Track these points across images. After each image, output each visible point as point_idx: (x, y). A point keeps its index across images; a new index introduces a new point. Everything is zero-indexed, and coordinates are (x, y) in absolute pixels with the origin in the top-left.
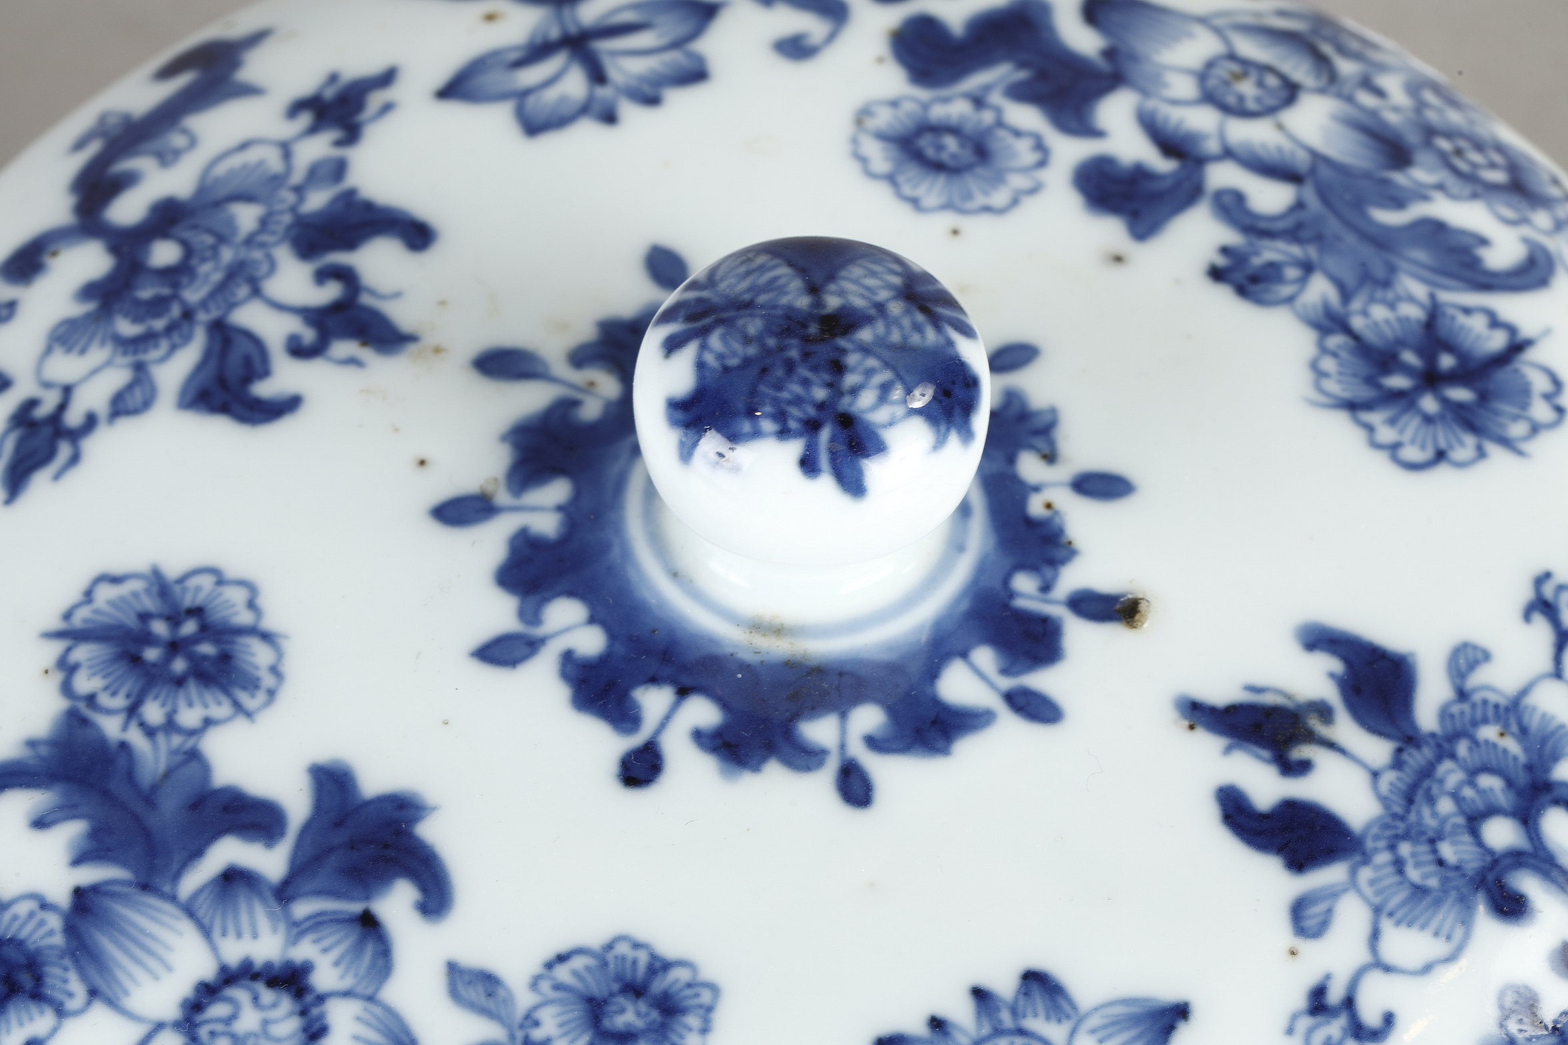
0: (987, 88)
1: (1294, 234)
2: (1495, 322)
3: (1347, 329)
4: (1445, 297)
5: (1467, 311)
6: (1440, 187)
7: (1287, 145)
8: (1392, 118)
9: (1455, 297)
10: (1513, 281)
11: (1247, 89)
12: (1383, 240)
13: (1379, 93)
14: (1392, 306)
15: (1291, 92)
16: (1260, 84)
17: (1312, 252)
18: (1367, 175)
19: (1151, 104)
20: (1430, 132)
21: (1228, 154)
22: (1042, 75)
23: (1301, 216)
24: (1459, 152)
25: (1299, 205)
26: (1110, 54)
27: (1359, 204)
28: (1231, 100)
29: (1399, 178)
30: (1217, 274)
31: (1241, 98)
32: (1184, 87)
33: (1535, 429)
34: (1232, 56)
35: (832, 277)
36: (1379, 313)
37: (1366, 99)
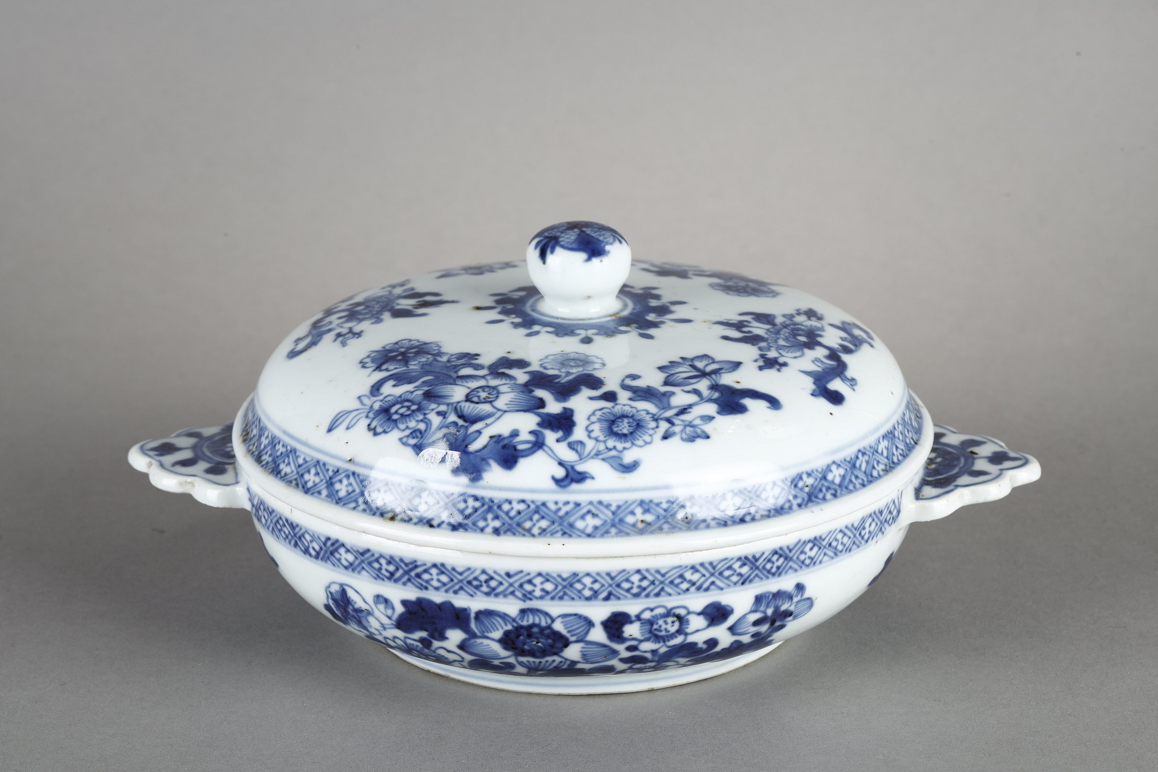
0: (567, 376)
1: (456, 366)
2: (387, 370)
3: (433, 355)
4: (405, 368)
5: (396, 368)
6: (412, 392)
7: (465, 384)
8: (433, 406)
9: (402, 369)
10: (383, 381)
11: (483, 395)
12: (427, 373)
13: (439, 413)
14: (420, 362)
15: (468, 399)
16: (479, 397)
17: (449, 364)
18: (436, 385)
19: (513, 382)
20: (419, 409)
21: (483, 377)
22: (551, 381)
23: (455, 370)
24: (408, 408)
25: (456, 372)
26: (531, 391)
27: (437, 378)
28: (487, 389)
29: (426, 388)
30: (478, 355)
31: (484, 391)
32: (502, 389)
33: (368, 356)
34: (491, 402)
35: (579, 235)
36: (424, 360)
37: (443, 408)
